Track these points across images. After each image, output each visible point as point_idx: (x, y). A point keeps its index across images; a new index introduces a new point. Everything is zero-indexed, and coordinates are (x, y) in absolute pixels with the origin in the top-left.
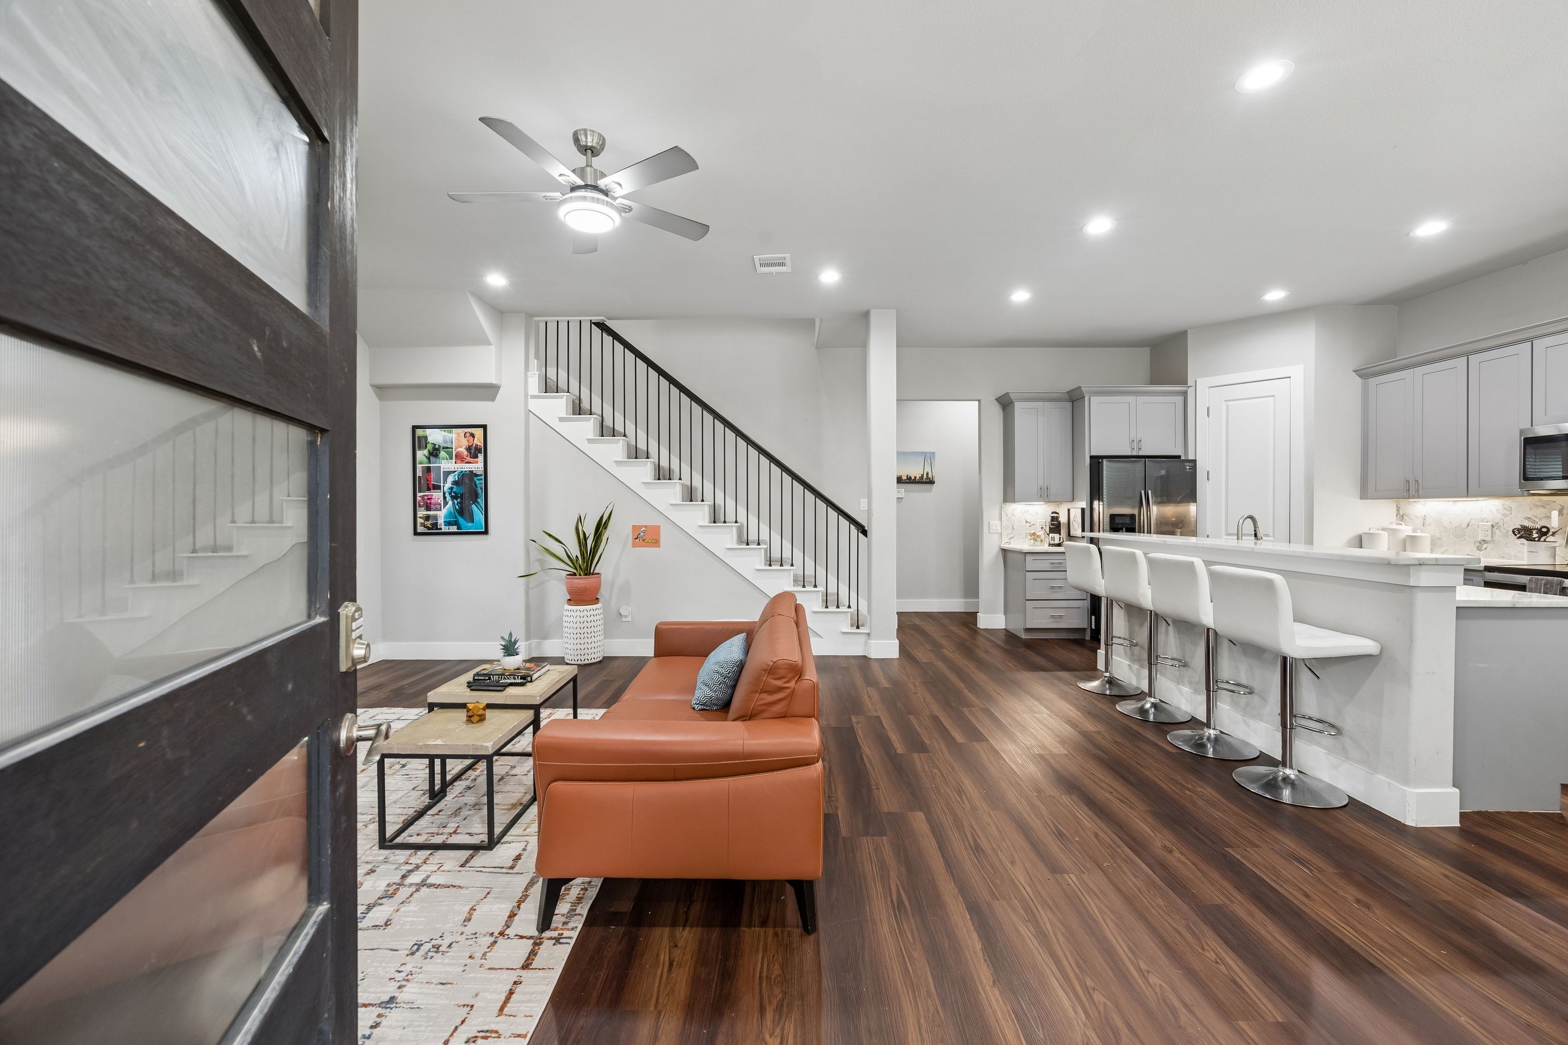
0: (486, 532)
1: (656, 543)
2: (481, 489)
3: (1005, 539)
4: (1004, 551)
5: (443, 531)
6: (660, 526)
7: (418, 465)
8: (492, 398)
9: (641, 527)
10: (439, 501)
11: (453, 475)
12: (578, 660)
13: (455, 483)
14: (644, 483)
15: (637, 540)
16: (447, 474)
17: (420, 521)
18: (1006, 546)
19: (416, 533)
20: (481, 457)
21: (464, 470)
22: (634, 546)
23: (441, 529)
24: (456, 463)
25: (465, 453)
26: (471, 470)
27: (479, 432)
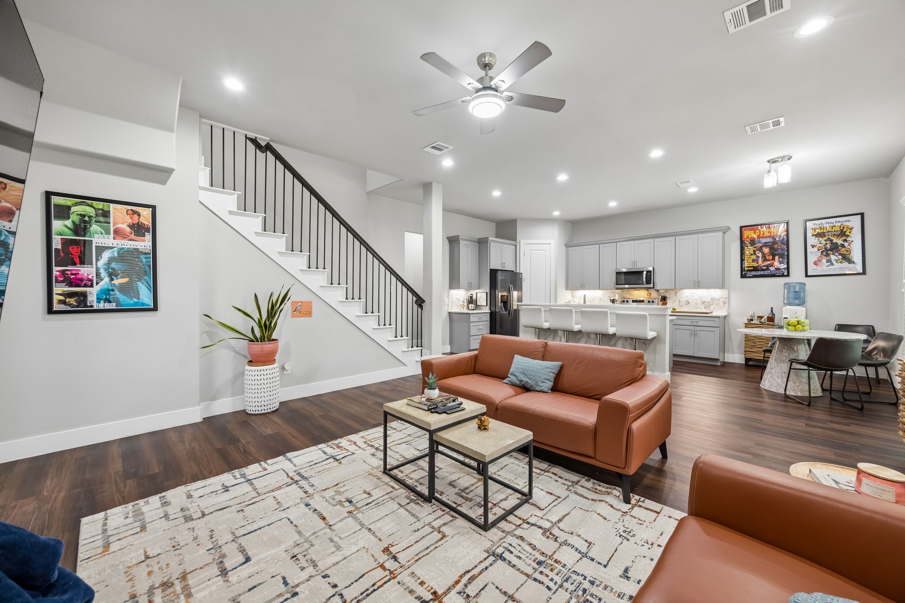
0: (155, 308)
1: (309, 314)
2: (149, 267)
3: (450, 308)
4: (450, 313)
5: (95, 308)
6: (312, 302)
7: (54, 236)
8: (163, 182)
9: (298, 302)
10: (90, 277)
11: (111, 251)
12: (256, 411)
13: (111, 260)
14: (301, 270)
15: (295, 312)
16: (101, 250)
17: (56, 298)
18: (450, 311)
19: (50, 311)
20: (148, 237)
21: (126, 246)
22: (293, 316)
23: (92, 306)
24: (114, 238)
25: (128, 230)
26: (135, 247)
27: (146, 213)
